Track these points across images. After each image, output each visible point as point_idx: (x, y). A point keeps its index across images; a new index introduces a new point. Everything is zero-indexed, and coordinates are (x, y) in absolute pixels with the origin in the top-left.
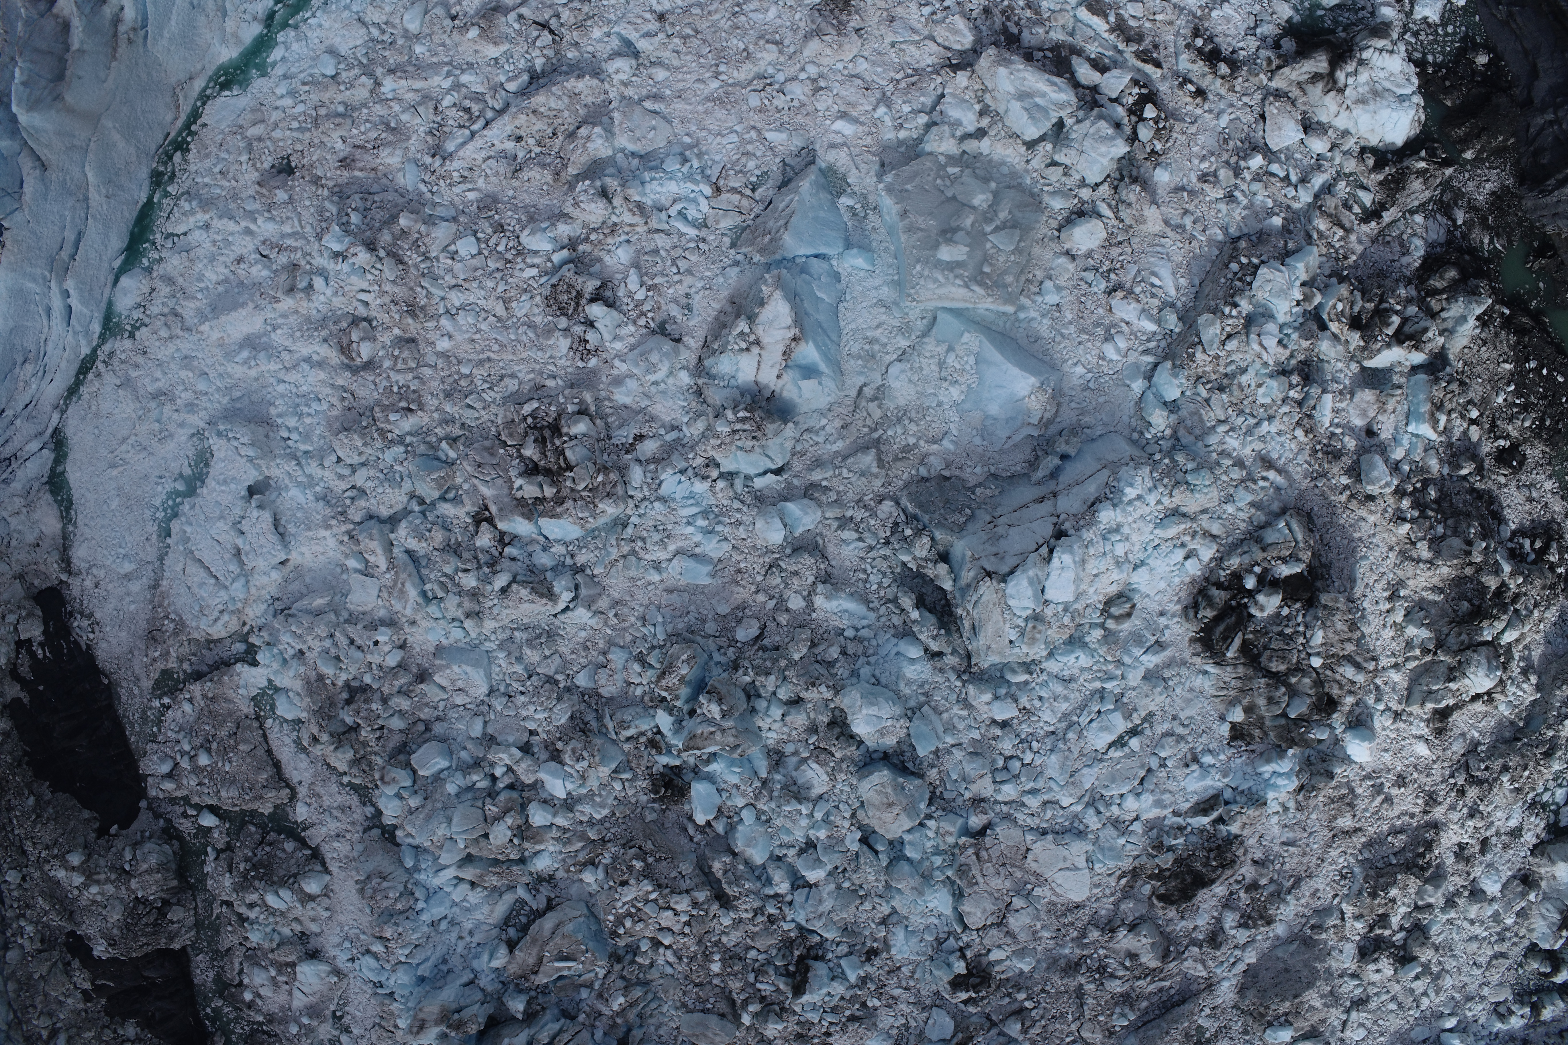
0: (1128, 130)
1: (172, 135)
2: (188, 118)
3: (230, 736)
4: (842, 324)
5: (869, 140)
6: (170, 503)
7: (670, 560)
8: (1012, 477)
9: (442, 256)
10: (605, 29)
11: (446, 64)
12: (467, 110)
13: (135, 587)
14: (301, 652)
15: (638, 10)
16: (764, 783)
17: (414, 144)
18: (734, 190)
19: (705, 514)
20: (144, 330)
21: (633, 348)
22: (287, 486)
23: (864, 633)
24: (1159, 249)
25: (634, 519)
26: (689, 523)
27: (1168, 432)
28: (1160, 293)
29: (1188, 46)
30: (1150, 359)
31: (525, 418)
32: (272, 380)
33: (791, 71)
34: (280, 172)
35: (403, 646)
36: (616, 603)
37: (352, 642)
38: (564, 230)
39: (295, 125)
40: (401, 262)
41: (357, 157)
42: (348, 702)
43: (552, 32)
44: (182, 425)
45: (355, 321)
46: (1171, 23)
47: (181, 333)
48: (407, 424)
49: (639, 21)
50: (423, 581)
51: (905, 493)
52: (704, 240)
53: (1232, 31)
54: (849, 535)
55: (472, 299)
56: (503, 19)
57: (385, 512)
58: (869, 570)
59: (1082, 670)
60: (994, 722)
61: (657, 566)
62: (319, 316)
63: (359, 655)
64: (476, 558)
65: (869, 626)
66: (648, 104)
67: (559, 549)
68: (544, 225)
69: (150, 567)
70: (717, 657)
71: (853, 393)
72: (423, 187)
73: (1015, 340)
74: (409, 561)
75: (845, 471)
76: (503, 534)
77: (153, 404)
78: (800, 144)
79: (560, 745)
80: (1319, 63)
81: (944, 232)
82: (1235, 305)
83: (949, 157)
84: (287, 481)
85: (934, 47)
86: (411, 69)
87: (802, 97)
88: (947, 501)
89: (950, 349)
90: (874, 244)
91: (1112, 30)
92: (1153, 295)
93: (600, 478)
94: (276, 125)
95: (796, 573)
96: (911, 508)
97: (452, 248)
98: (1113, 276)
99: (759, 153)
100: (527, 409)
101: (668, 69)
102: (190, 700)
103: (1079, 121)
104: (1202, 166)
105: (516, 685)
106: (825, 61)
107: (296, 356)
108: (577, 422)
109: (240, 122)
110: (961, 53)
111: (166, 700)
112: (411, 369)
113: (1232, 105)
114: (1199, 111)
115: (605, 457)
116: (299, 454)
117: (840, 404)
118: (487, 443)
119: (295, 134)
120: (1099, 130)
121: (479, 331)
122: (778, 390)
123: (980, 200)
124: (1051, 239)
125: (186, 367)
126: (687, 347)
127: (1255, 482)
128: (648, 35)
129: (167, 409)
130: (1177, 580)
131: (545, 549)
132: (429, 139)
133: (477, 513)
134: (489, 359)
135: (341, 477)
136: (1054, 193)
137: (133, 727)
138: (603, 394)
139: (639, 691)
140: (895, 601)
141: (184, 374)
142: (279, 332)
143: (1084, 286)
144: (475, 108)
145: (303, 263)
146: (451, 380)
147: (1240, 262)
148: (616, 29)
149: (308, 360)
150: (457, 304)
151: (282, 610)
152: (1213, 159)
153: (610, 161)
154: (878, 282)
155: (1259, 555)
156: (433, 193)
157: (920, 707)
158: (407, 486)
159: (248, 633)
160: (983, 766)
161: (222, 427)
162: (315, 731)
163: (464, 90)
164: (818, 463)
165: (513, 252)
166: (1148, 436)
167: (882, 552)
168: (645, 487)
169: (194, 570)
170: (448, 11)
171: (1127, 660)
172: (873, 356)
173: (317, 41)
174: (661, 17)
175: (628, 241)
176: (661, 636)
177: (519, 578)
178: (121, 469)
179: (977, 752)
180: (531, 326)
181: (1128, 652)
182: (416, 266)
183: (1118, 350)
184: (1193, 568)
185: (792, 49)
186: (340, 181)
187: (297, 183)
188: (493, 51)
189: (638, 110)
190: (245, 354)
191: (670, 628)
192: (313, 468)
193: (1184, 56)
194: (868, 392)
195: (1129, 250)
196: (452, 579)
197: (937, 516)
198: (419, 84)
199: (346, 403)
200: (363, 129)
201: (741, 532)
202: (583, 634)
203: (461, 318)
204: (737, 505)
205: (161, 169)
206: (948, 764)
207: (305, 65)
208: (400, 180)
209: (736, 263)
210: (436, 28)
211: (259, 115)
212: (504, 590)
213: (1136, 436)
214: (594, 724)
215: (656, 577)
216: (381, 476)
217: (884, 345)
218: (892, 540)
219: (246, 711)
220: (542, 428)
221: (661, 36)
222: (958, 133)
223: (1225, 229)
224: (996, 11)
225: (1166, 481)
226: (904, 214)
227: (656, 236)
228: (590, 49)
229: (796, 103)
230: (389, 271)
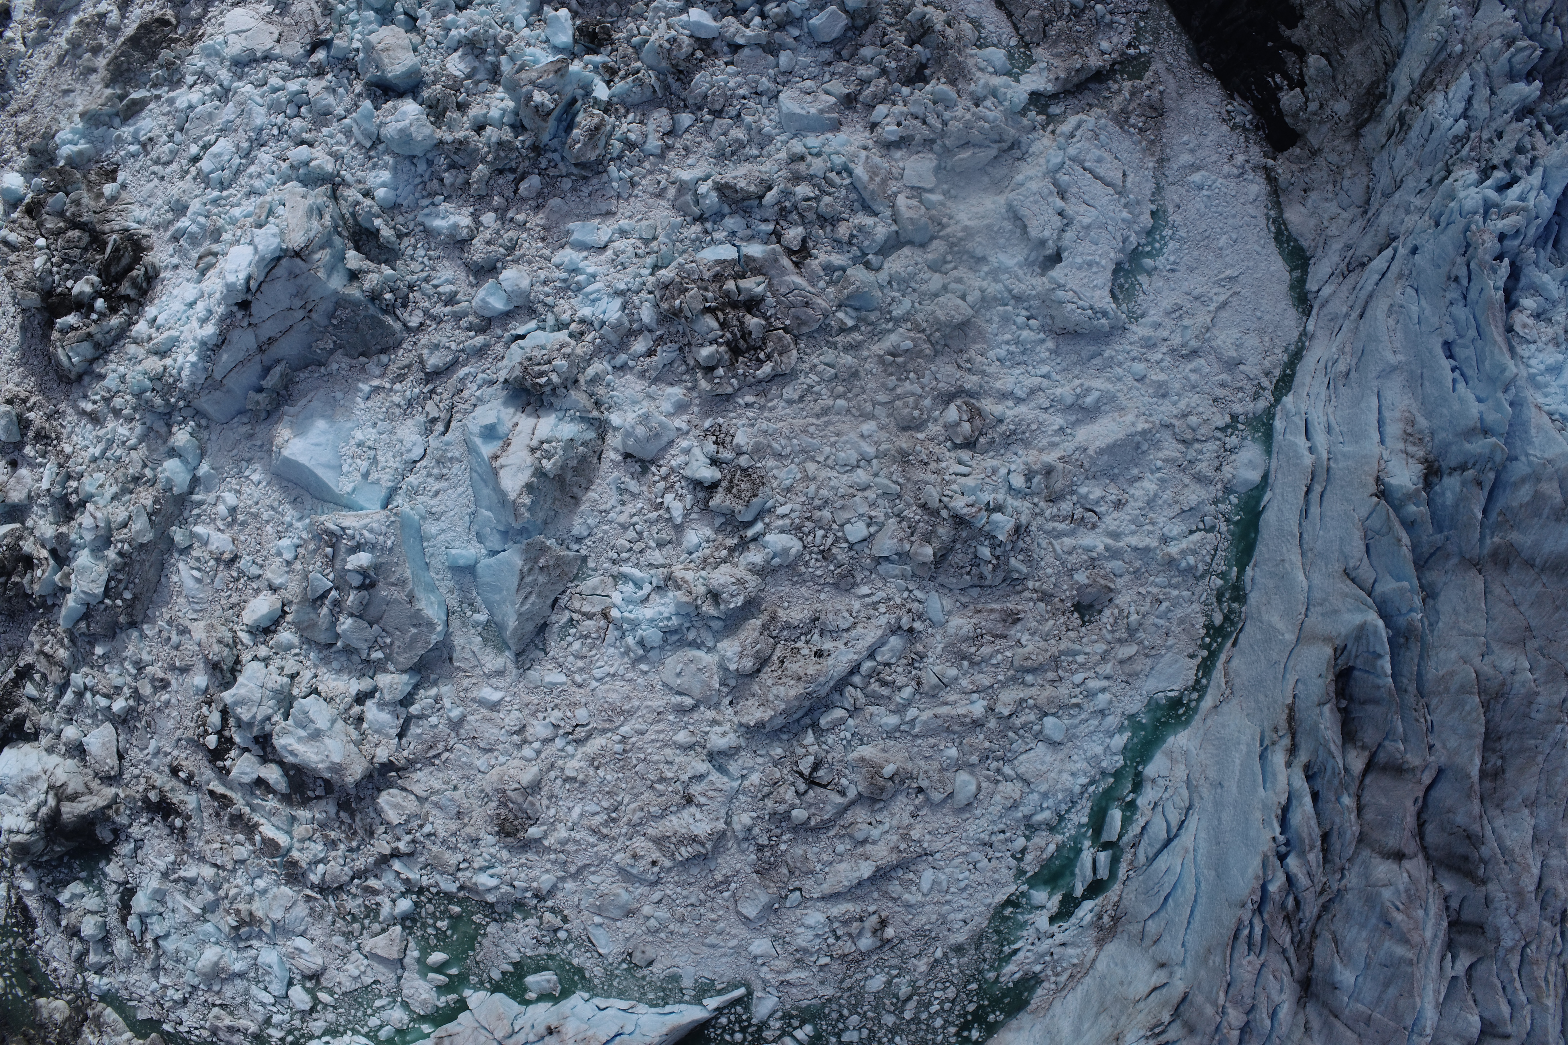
0: (232, 722)
1: (1229, 644)
2: (1214, 664)
3: (1051, 22)
4: (470, 491)
5: (466, 683)
6: (1157, 245)
7: (611, 241)
8: (306, 367)
9: (881, 518)
10: (746, 783)
11: (917, 736)
12: (884, 684)
13: (1185, 158)
14: (977, 105)
15: (714, 805)
16: (504, 53)
17: (937, 643)
18: (589, 616)
19: (579, 288)
20: (1221, 423)
21: (671, 443)
22: (1021, 267)
23: (426, 202)
24: (197, 607)
25: (647, 272)
26: (594, 276)
27: (175, 429)
28: (193, 563)
29: (189, 818)
30: (196, 497)
31: (769, 357)
32: (1058, 378)
33: (550, 750)
34: (1091, 606)
35: (873, 126)
36: (660, 195)
37: (924, 122)
38: (755, 556)
39: (1080, 659)
40: (924, 506)
41: (1000, 625)
42: (923, 66)
43: (801, 774)
44: (1158, 326)
45: (970, 444)
46: (208, 842)
47: (1174, 421)
48: (892, 340)
49: (710, 793)
50: (853, 187)
51: (399, 335)
52: (614, 562)
53: (156, 841)
54: (446, 289)
55: (845, 477)
56: (860, 789)
57: (906, 251)
58: (426, 260)
59: (239, 205)
60: (311, 145)
61: (623, 233)
62: (1014, 448)
63: (914, 110)
64: (802, 216)
65: (423, 208)
66: (688, 701)
67: (719, 235)
68: (777, 561)
69: (1170, 179)
70: (556, 157)
71: (453, 424)
72: (919, 594)
73: (314, 497)
74: (871, 203)
75: (453, 346)
76: (779, 242)
77: (1194, 344)
78: (531, 672)
79: (699, 54)
80: (70, 811)
81: (373, 585)
82: (120, 554)
83: (386, 671)
84: (1020, 273)
85: (416, 789)
86: (957, 728)
87: (535, 722)
88: (356, 330)
89: (366, 476)
90: (449, 576)
91: (256, 825)
92: (198, 559)
93: (678, 302)
94: (1104, 657)
95: (488, 243)
96: (389, 320)
97: (872, 529)
98: (235, 574)
99: (571, 658)
100: (767, 368)
101: (675, 743)
102: (1103, 53)
103: (269, 718)
104: (167, 696)
105: (751, 104)
106: (516, 762)
107: (1033, 404)
108: (710, 357)
109: (1149, 661)
110: (390, 786)
111: (1132, 51)
112: (899, 398)
113: (148, 763)
114: (175, 753)
115: (681, 328)
116: (1013, 302)
117: (466, 412)
118: (805, 330)
119: (1078, 647)
120: (249, 710)
121: (833, 445)
122: (519, 414)
123: (346, 624)
124: (290, 603)
125: (1160, 384)
126: (616, 450)
127: (104, 399)
128: (700, 777)
129: (1176, 340)
130: (164, 298)
131: (734, 233)
132: (919, 648)
133: (805, 258)
134: (818, 416)
135: (959, 280)
136: (289, 647)
137: (1168, 24)
138: (695, 394)
139: (631, 116)
140: (400, 236)
141: (1162, 377)
142: (1056, 427)
143: (259, 561)
144: (875, 686)
145: (1042, 504)
146: (855, 391)
147: (124, 600)
148: (736, 784)
149: (1019, 400)
150: (859, 471)
151: (1011, 148)
152: (158, 704)
153: (719, 636)
154: (442, 537)
155: (93, 329)
156: (907, 589)
157: (373, 146)
158: (883, 276)
159: (1048, 124)
160: (316, 102)
161: (1103, 321)
162: (949, 31)
163: (892, 707)
164: (481, 352)
165: (806, 530)
166: (192, 423)
167: (415, 277)
168: (637, 302)
169: (1112, 174)
170: (928, 799)
171: (202, 220)
172: (438, 462)
173: (1075, 758)
174: (689, 800)
175: (690, 553)
176: (612, 168)
177: (756, 202)
178: (1222, 276)
179: (323, 117)
180: (778, 456)
181: (202, 227)
182: (908, 505)
183: (224, 502)
184: (150, 311)
185: (552, 774)
186: (1017, 598)
187: (1066, 592)
188: (866, 751)
189: (697, 694)
190: (1089, 400)
191: (605, 177)
192: (994, 288)
193: (191, 807)
194: (440, 427)
195: (223, 602)
196: (823, 192)
197: (363, 313)
198: (944, 710)
199: (965, 356)
200: (999, 657)
201: (542, 274)
202: (690, 161)
203: (853, 457)
204: (550, 300)
205: (1235, 605)
206: (348, 100)
207: (1083, 729)
208: (948, 603)
209: (579, 540)
210: (936, 777)
211: (1127, 668)
212: (770, 188)
213: (203, 422)
214: (670, 79)
215: (624, 223)
216: (913, 285)
217: (429, 475)
218: (405, 289)
219: (1039, 50)
220: (748, 350)
221: (685, 778)
222: (377, 695)
223: (143, 636)
224: (361, 832)
225: (171, 380)
226: (411, 598)
227: (661, 561)
228: (760, 760)
229: (540, 716)
230: (932, 494)
